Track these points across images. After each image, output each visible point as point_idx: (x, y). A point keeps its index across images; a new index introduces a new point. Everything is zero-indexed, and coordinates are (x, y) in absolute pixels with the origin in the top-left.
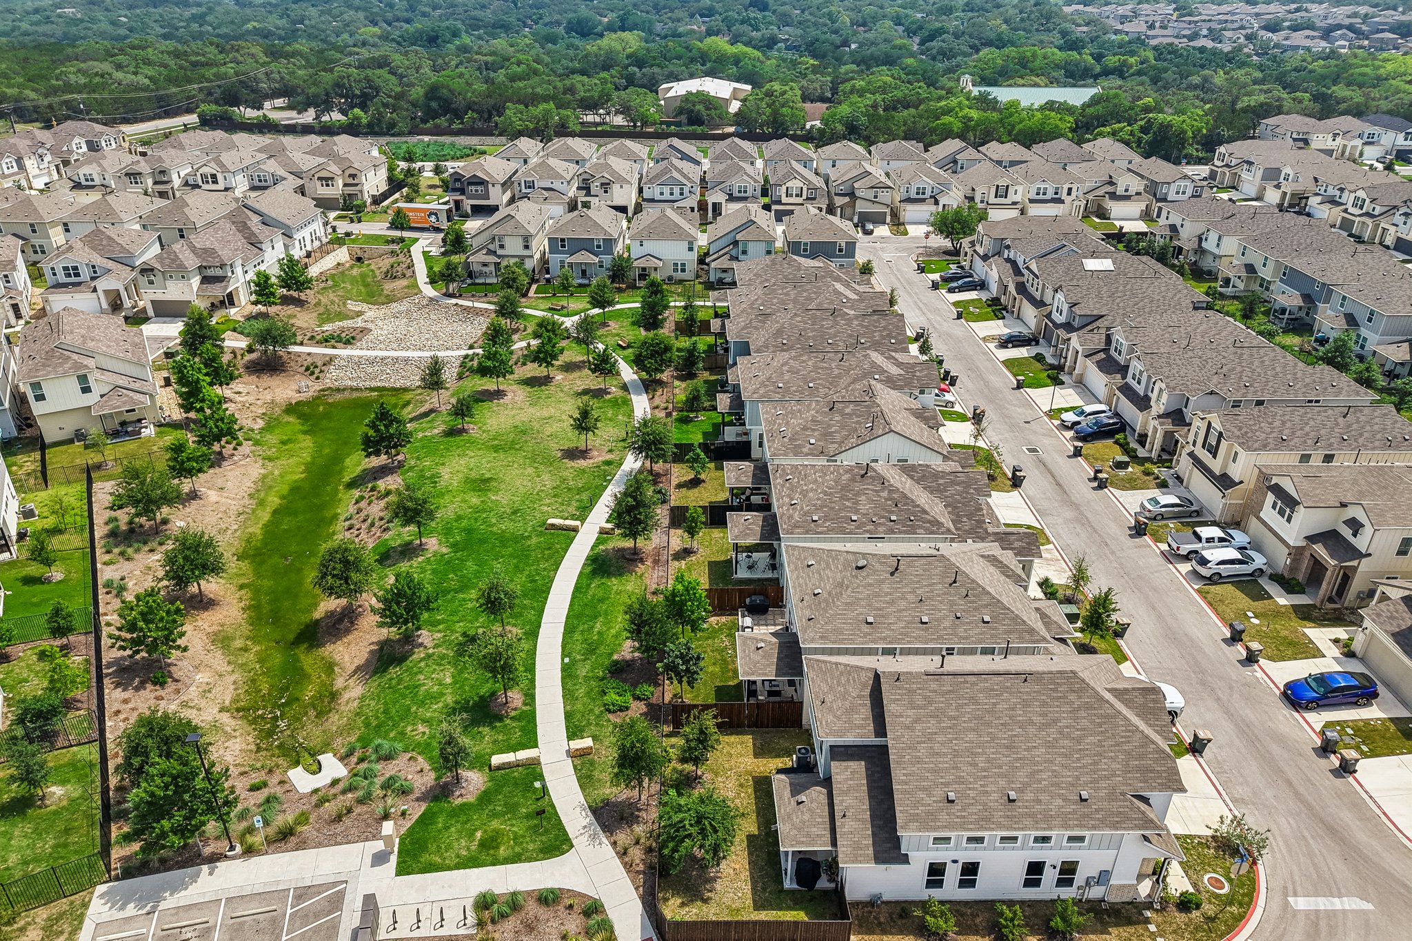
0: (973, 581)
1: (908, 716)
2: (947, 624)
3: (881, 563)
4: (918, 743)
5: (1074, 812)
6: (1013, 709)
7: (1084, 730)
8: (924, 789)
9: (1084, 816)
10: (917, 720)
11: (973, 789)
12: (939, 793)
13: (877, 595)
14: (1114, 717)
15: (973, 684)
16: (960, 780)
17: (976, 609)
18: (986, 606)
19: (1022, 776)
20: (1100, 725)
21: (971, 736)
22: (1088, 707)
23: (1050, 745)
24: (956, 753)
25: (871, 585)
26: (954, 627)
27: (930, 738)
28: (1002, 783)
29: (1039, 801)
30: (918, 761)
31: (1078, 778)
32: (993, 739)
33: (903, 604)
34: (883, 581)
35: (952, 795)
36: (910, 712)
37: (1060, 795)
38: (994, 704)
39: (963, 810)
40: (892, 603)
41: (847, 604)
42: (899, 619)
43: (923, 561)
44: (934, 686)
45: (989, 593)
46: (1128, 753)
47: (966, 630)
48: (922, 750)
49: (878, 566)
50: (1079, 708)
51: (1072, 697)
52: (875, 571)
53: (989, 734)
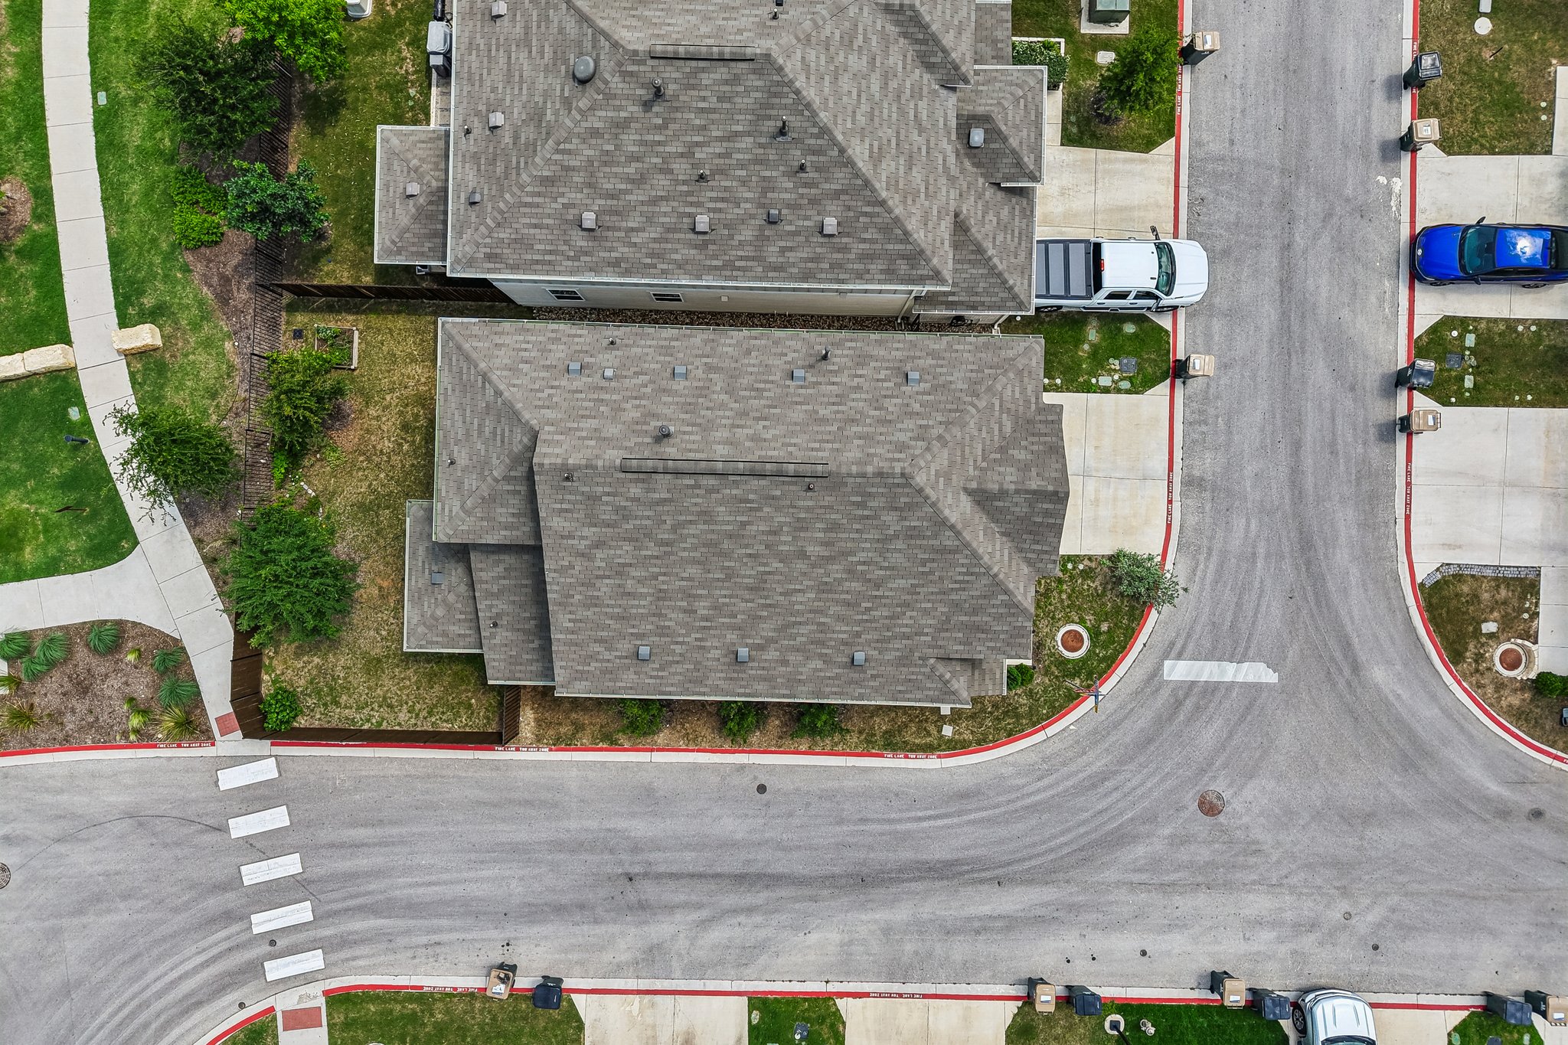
0: (824, 131)
1: (582, 538)
2: (747, 234)
3: (624, 74)
4: (598, 577)
5: (837, 677)
6: (775, 533)
7: (893, 568)
8: (601, 641)
9: (851, 682)
10: (599, 544)
11: (682, 643)
12: (625, 646)
13: (607, 159)
14: (955, 551)
15: (711, 491)
16: (662, 632)
17: (814, 202)
18: (837, 194)
19: (767, 629)
20: (924, 563)
21: (693, 571)
22: (912, 534)
23: (824, 588)
24: (661, 595)
25: (595, 133)
26: (761, 239)
27: (621, 571)
28: (731, 637)
29: (784, 662)
30: (593, 602)
31: (858, 635)
32: (729, 577)
33: (662, 182)
34: (622, 125)
35: (644, 651)
36: (587, 531)
37: (821, 656)
38: (743, 524)
39: (662, 668)
40: (640, 180)
41: (546, 181)
42: (650, 220)
43: (721, 72)
44: (635, 490)
45: (850, 163)
46: (956, 605)
47: (783, 250)
48: (604, 588)
49: (616, 83)
50: (896, 536)
51: (889, 518)
52: (609, 96)
53: (723, 568)
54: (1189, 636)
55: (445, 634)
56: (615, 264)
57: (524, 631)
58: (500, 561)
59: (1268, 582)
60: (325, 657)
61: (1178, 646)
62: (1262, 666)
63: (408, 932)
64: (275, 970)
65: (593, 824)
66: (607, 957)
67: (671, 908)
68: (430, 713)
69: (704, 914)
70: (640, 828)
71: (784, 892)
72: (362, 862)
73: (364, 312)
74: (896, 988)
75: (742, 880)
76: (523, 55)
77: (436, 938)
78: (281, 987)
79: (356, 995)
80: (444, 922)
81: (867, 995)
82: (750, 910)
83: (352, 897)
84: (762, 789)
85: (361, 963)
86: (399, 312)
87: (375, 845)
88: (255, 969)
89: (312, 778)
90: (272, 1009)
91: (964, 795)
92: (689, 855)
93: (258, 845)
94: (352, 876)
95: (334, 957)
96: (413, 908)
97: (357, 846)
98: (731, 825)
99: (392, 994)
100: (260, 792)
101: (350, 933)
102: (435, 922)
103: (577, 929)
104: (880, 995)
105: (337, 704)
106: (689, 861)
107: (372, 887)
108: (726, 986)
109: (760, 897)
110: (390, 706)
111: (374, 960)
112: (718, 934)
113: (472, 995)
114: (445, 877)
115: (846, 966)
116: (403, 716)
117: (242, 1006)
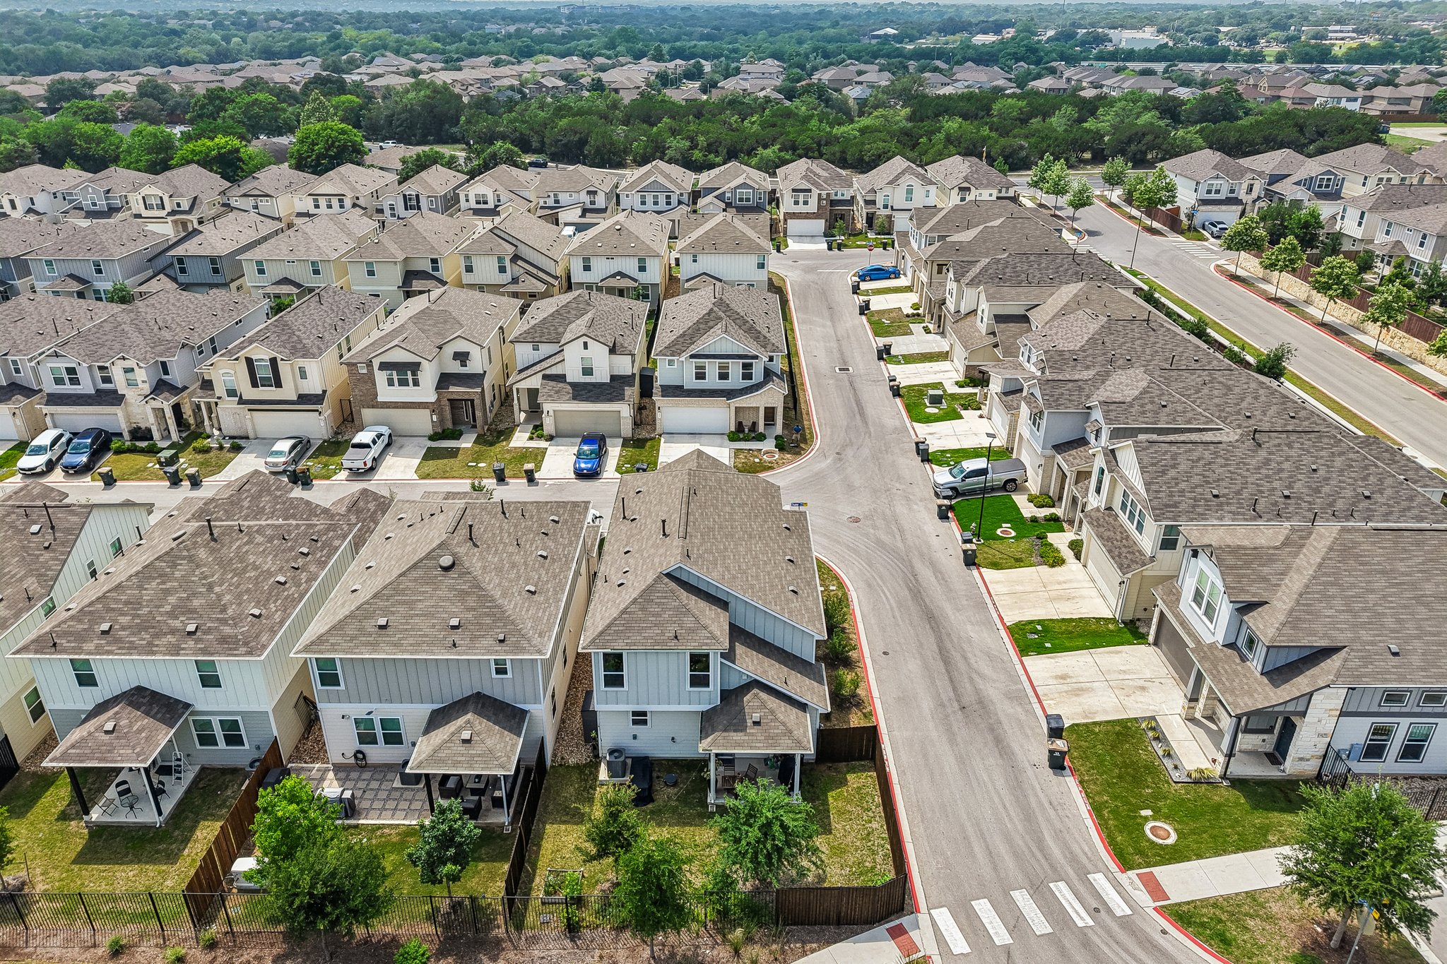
16: (779, 577)
18: (541, 512)
21: (741, 549)
24: (757, 566)
32: (744, 540)
33: (518, 558)
42: (533, 569)
53: (739, 539)
63: (1048, 820)
64: (1121, 909)
65: (931, 725)
66: (1023, 717)
67: (977, 691)
68: (869, 810)
69: (975, 676)
70: (927, 704)
71: (949, 646)
72: (1002, 848)
73: (534, 871)
74: (990, 606)
75: (946, 661)
76: (420, 605)
77: (1047, 805)
78: (1132, 903)
79: (1114, 850)
80: (1032, 800)
81: (1000, 616)
82: (965, 658)
83: (1034, 855)
84: (885, 653)
85: (1086, 849)
86: (539, 846)
87: (985, 841)
88: (1124, 922)
89: (941, 884)
90: (1155, 909)
91: (869, 586)
92: (938, 683)
93: (1013, 922)
94: (1016, 855)
95: (1089, 867)
96: (1028, 817)
97: (990, 854)
98: (913, 666)
99: (1102, 824)
100: (964, 922)
101: (1065, 857)
102: (1034, 805)
103: (1010, 732)
104: (997, 610)
105: (873, 868)
106: (943, 683)
107: (1020, 842)
108: (1021, 672)
109: (956, 656)
110: (869, 834)
111: (1081, 840)
112: (987, 671)
113: (1081, 782)
114: (997, 800)
115: (988, 622)
116: (875, 825)
117: (1164, 932)
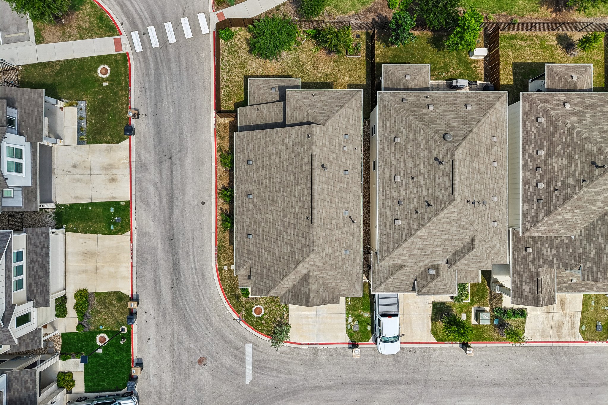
0: (430, 219)
1: (289, 141)
2: (395, 194)
3: (447, 151)
4: (276, 146)
5: (244, 229)
6: (292, 206)
7: (281, 247)
8: (254, 148)
9: (242, 234)
10: (286, 146)
11: (254, 176)
12: (252, 156)
13: (418, 146)
14: (288, 269)
15: (306, 184)
16: (257, 168)
17: (406, 216)
18: (409, 224)
19: (259, 204)
20: (284, 258)
21: (279, 179)
22: (293, 254)
23: (274, 224)
24: (270, 168)
25: (427, 141)
26: (393, 199)
27: (278, 154)
28: (256, 192)
29: (248, 211)
30: (267, 145)
31: (258, 236)
32: (277, 191)
34: (430, 151)
35: (251, 162)
36: (291, 142)
37: (251, 223)
38: (295, 196)
39: (245, 168)
41: (410, 125)
42: (398, 160)
43: (448, 184)
44: (305, 159)
45: (419, 228)
46: (269, 269)
47: (389, 206)
48: (272, 148)
49: (444, 148)
52: (439, 146)
53: (280, 189)
54: (261, 352)
55: (254, 92)
56: (383, 149)
57: (256, 120)
58: (280, 112)
59: (281, 379)
60: (245, 49)
61: (258, 348)
62: (251, 378)
63: (150, 81)
64: (135, 35)
65: (189, 144)
66: (143, 151)
67: (160, 172)
68: (226, 87)
69: (159, 184)
70: (188, 161)
71: (167, 212)
72: (174, 64)
73: (366, 59)
74: (134, 252)
75: (171, 197)
76: (453, 116)
77: (148, 91)
78: (129, 37)
79: (127, 64)
80: (153, 93)
81: (132, 242)
82: (160, 200)
83: (161, 61)
84: (203, 203)
85: (138, 65)
86: (367, 71)
87: (180, 68)
88: (135, 28)
89: (203, 46)
90: (121, 34)
91: (203, 274)
92: (179, 178)
93: (179, 28)
94: (169, 61)
95: (140, 56)
96: (158, 82)
97: (179, 62)
98: (190, 192)
99: (127, 76)
100: (197, 28)
101: (148, 60)
102: (153, 90)
103: (152, 140)
104: (132, 247)
105: (229, 54)
106: (177, 178)
107: (165, 68)
108: (133, 193)
109: (165, 204)
110: (228, 72)
111: (139, 70)
112: (151, 189)
113: (128, 104)
114: (169, 93)
115: (141, 235)
116: (225, 77)
117: (122, 24)
